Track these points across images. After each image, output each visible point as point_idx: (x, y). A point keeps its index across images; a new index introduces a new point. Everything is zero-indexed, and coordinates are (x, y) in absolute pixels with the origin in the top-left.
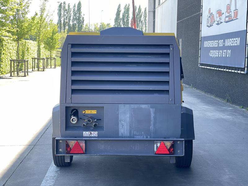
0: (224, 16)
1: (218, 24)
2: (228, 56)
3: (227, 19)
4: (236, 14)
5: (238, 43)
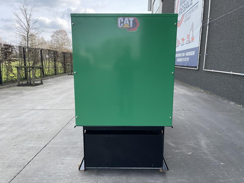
1: (182, 45)
2: (187, 61)
4: (193, 39)
5: (194, 54)
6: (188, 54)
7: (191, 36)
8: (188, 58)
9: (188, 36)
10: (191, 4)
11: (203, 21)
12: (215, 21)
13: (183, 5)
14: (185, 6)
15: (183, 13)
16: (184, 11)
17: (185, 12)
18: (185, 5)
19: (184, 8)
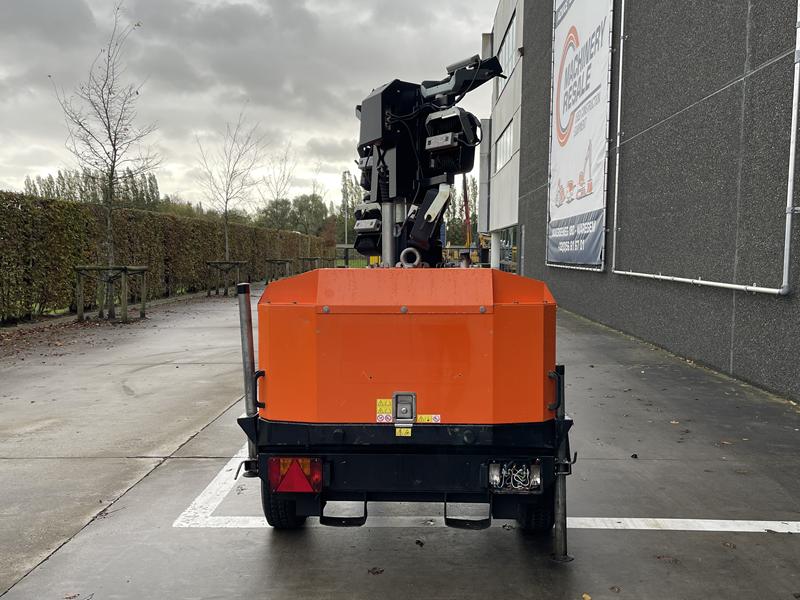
0: (575, 190)
1: (568, 202)
3: (579, 194)
4: (590, 187)
5: (593, 230)
6: (582, 229)
7: (587, 178)
8: (583, 242)
9: (582, 177)
10: (588, 87)
11: (610, 138)
12: (631, 142)
13: (572, 83)
14: (575, 89)
15: (573, 108)
16: (574, 102)
17: (577, 104)
18: (575, 84)
19: (574, 94)
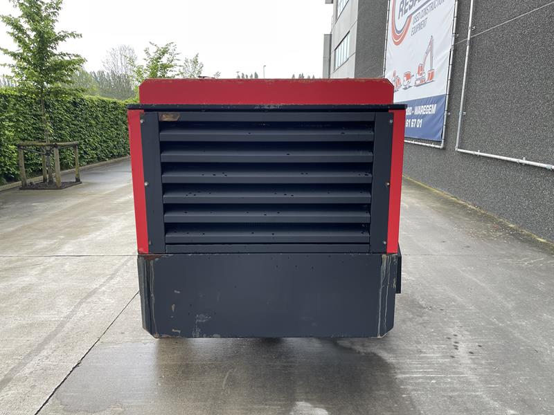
0: (413, 80)
1: (405, 89)
2: (418, 126)
3: (418, 82)
4: (431, 76)
6: (420, 110)
7: (427, 69)
9: (421, 68)
11: (456, 33)
12: (483, 35)
16: (410, 7)
17: (414, 9)
